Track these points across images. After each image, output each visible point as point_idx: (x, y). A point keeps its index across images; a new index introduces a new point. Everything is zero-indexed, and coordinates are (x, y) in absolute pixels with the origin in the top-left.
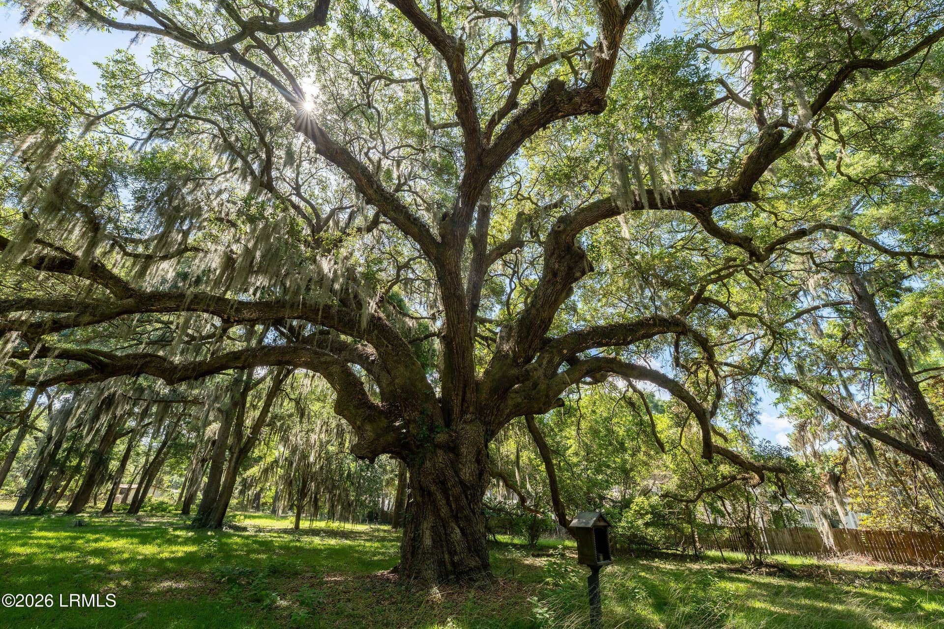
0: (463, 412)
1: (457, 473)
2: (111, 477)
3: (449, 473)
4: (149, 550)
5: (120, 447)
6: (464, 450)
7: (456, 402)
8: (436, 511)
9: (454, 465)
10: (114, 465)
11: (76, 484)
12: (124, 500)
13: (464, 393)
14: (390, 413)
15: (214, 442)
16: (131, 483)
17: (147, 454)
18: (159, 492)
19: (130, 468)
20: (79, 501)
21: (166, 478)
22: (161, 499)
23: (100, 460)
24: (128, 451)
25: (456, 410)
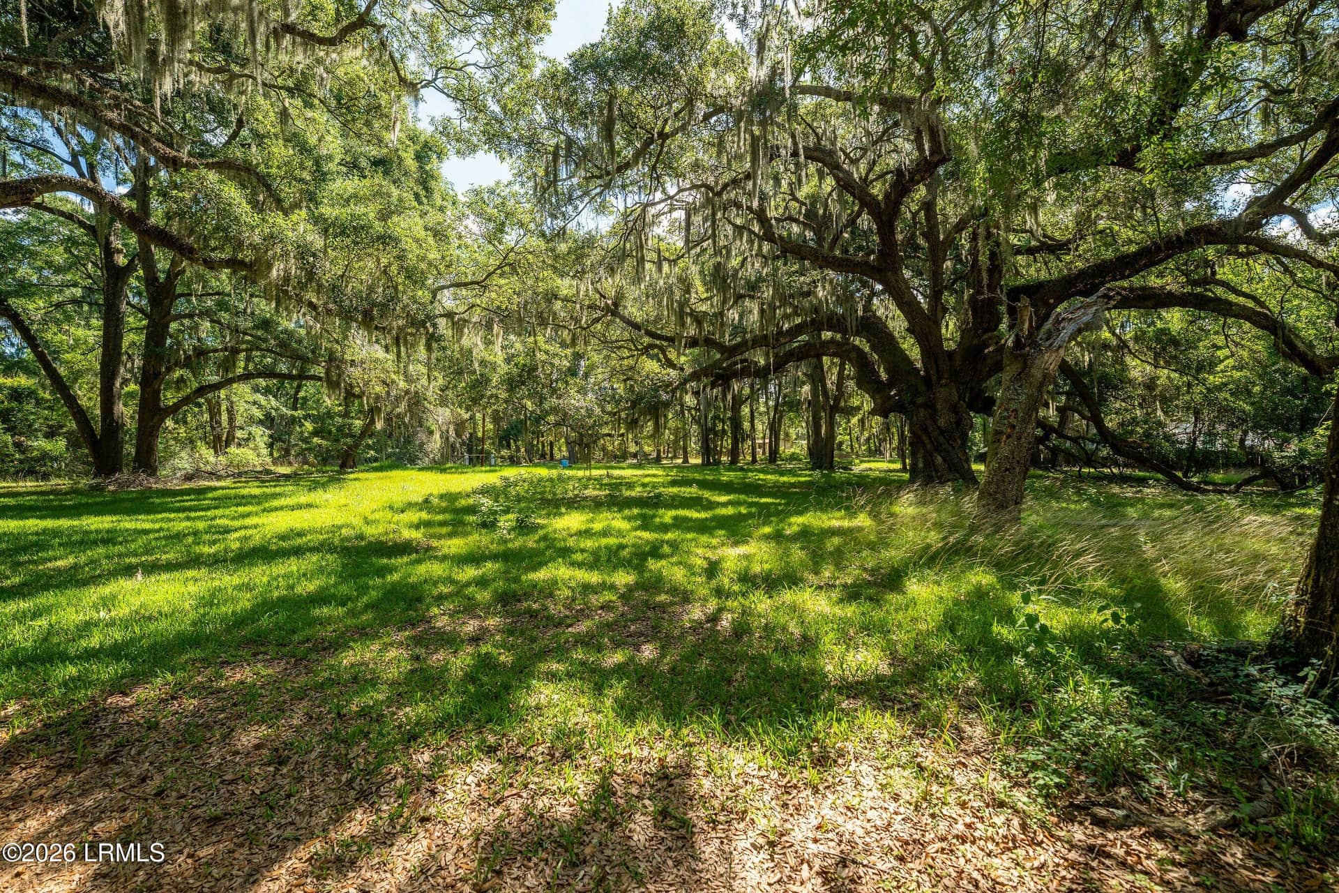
0: (940, 378)
1: (935, 422)
2: (748, 436)
3: (929, 422)
4: (785, 479)
5: (746, 410)
6: (939, 407)
7: (933, 372)
8: (924, 447)
9: (933, 417)
10: (746, 425)
11: (728, 443)
12: (764, 453)
13: (937, 366)
14: (890, 384)
15: (809, 402)
16: (764, 438)
17: (768, 413)
18: (788, 445)
19: (759, 427)
20: (734, 453)
21: (792, 431)
22: (792, 450)
23: (736, 423)
24: (752, 412)
25: (934, 378)
